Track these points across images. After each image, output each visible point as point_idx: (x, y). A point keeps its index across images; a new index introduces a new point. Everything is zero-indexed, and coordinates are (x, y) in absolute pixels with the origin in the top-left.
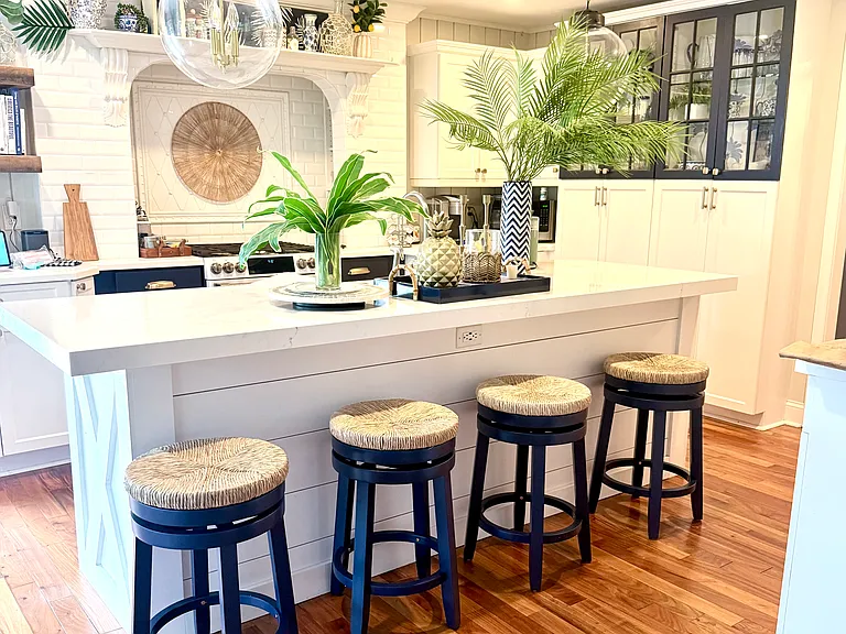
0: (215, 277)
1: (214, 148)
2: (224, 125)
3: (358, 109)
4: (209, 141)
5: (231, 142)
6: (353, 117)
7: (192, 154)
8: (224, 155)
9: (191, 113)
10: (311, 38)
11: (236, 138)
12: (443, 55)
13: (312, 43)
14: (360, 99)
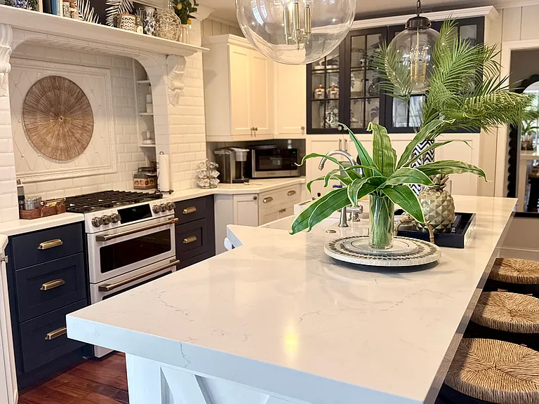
0: (96, 230)
1: (57, 115)
2: (64, 95)
3: (177, 84)
4: (53, 109)
5: (70, 110)
6: (173, 90)
7: (40, 120)
8: (65, 121)
9: (38, 85)
10: (152, 26)
11: (73, 106)
12: (231, 46)
13: (153, 30)
14: (178, 77)
